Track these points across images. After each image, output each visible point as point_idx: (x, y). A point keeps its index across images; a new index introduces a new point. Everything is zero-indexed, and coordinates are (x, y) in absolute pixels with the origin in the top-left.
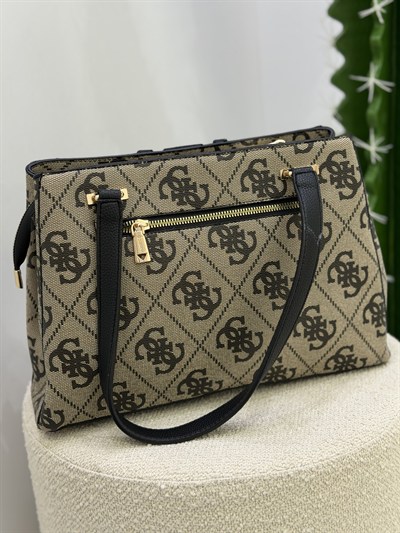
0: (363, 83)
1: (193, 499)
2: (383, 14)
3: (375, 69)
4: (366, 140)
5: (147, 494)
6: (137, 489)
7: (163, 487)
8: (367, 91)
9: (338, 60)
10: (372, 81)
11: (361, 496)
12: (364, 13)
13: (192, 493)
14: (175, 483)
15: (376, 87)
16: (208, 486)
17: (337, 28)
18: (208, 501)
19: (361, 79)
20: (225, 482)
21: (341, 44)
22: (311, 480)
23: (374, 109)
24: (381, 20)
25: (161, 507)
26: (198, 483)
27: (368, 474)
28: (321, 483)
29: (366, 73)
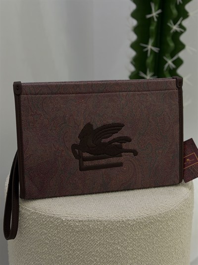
0: (146, 48)
1: (77, 227)
2: (156, 17)
3: (151, 41)
4: (145, 73)
5: (56, 223)
6: (52, 220)
7: (64, 219)
8: (147, 51)
9: (134, 37)
10: (150, 47)
11: (157, 236)
12: (148, 16)
13: (77, 224)
14: (69, 218)
15: (151, 50)
16: (85, 221)
17: (134, 22)
18: (84, 229)
19: (145, 45)
20: (93, 221)
21: (136, 30)
22: (133, 225)
23: (150, 60)
24: (156, 20)
25: (62, 229)
26: (80, 219)
27: (161, 226)
28: (138, 227)
29: (147, 43)
